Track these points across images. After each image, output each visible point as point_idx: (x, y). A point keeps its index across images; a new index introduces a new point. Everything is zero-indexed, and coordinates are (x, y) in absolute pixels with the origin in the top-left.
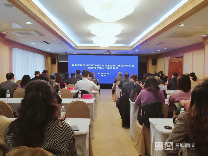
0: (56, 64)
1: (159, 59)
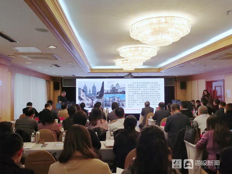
0: (59, 89)
1: (190, 82)
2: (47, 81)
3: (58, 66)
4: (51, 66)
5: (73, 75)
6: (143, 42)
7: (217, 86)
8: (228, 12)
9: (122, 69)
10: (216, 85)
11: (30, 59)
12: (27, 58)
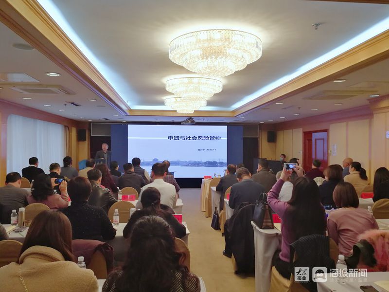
0: (86, 140)
1: (282, 132)
2: (65, 126)
3: (77, 105)
4: (65, 105)
5: (106, 119)
6: (191, 70)
7: (319, 140)
8: (317, 25)
9: (176, 111)
10: (316, 138)
11: (26, 93)
12: (21, 91)
